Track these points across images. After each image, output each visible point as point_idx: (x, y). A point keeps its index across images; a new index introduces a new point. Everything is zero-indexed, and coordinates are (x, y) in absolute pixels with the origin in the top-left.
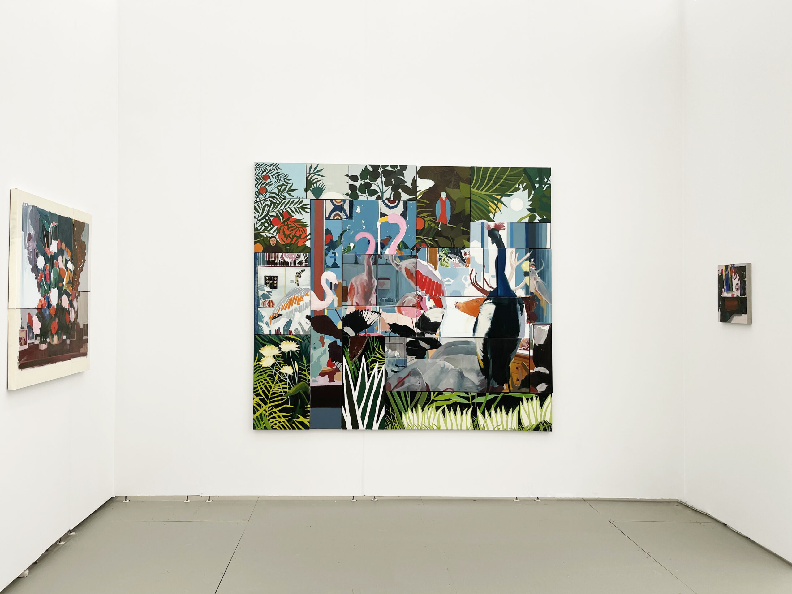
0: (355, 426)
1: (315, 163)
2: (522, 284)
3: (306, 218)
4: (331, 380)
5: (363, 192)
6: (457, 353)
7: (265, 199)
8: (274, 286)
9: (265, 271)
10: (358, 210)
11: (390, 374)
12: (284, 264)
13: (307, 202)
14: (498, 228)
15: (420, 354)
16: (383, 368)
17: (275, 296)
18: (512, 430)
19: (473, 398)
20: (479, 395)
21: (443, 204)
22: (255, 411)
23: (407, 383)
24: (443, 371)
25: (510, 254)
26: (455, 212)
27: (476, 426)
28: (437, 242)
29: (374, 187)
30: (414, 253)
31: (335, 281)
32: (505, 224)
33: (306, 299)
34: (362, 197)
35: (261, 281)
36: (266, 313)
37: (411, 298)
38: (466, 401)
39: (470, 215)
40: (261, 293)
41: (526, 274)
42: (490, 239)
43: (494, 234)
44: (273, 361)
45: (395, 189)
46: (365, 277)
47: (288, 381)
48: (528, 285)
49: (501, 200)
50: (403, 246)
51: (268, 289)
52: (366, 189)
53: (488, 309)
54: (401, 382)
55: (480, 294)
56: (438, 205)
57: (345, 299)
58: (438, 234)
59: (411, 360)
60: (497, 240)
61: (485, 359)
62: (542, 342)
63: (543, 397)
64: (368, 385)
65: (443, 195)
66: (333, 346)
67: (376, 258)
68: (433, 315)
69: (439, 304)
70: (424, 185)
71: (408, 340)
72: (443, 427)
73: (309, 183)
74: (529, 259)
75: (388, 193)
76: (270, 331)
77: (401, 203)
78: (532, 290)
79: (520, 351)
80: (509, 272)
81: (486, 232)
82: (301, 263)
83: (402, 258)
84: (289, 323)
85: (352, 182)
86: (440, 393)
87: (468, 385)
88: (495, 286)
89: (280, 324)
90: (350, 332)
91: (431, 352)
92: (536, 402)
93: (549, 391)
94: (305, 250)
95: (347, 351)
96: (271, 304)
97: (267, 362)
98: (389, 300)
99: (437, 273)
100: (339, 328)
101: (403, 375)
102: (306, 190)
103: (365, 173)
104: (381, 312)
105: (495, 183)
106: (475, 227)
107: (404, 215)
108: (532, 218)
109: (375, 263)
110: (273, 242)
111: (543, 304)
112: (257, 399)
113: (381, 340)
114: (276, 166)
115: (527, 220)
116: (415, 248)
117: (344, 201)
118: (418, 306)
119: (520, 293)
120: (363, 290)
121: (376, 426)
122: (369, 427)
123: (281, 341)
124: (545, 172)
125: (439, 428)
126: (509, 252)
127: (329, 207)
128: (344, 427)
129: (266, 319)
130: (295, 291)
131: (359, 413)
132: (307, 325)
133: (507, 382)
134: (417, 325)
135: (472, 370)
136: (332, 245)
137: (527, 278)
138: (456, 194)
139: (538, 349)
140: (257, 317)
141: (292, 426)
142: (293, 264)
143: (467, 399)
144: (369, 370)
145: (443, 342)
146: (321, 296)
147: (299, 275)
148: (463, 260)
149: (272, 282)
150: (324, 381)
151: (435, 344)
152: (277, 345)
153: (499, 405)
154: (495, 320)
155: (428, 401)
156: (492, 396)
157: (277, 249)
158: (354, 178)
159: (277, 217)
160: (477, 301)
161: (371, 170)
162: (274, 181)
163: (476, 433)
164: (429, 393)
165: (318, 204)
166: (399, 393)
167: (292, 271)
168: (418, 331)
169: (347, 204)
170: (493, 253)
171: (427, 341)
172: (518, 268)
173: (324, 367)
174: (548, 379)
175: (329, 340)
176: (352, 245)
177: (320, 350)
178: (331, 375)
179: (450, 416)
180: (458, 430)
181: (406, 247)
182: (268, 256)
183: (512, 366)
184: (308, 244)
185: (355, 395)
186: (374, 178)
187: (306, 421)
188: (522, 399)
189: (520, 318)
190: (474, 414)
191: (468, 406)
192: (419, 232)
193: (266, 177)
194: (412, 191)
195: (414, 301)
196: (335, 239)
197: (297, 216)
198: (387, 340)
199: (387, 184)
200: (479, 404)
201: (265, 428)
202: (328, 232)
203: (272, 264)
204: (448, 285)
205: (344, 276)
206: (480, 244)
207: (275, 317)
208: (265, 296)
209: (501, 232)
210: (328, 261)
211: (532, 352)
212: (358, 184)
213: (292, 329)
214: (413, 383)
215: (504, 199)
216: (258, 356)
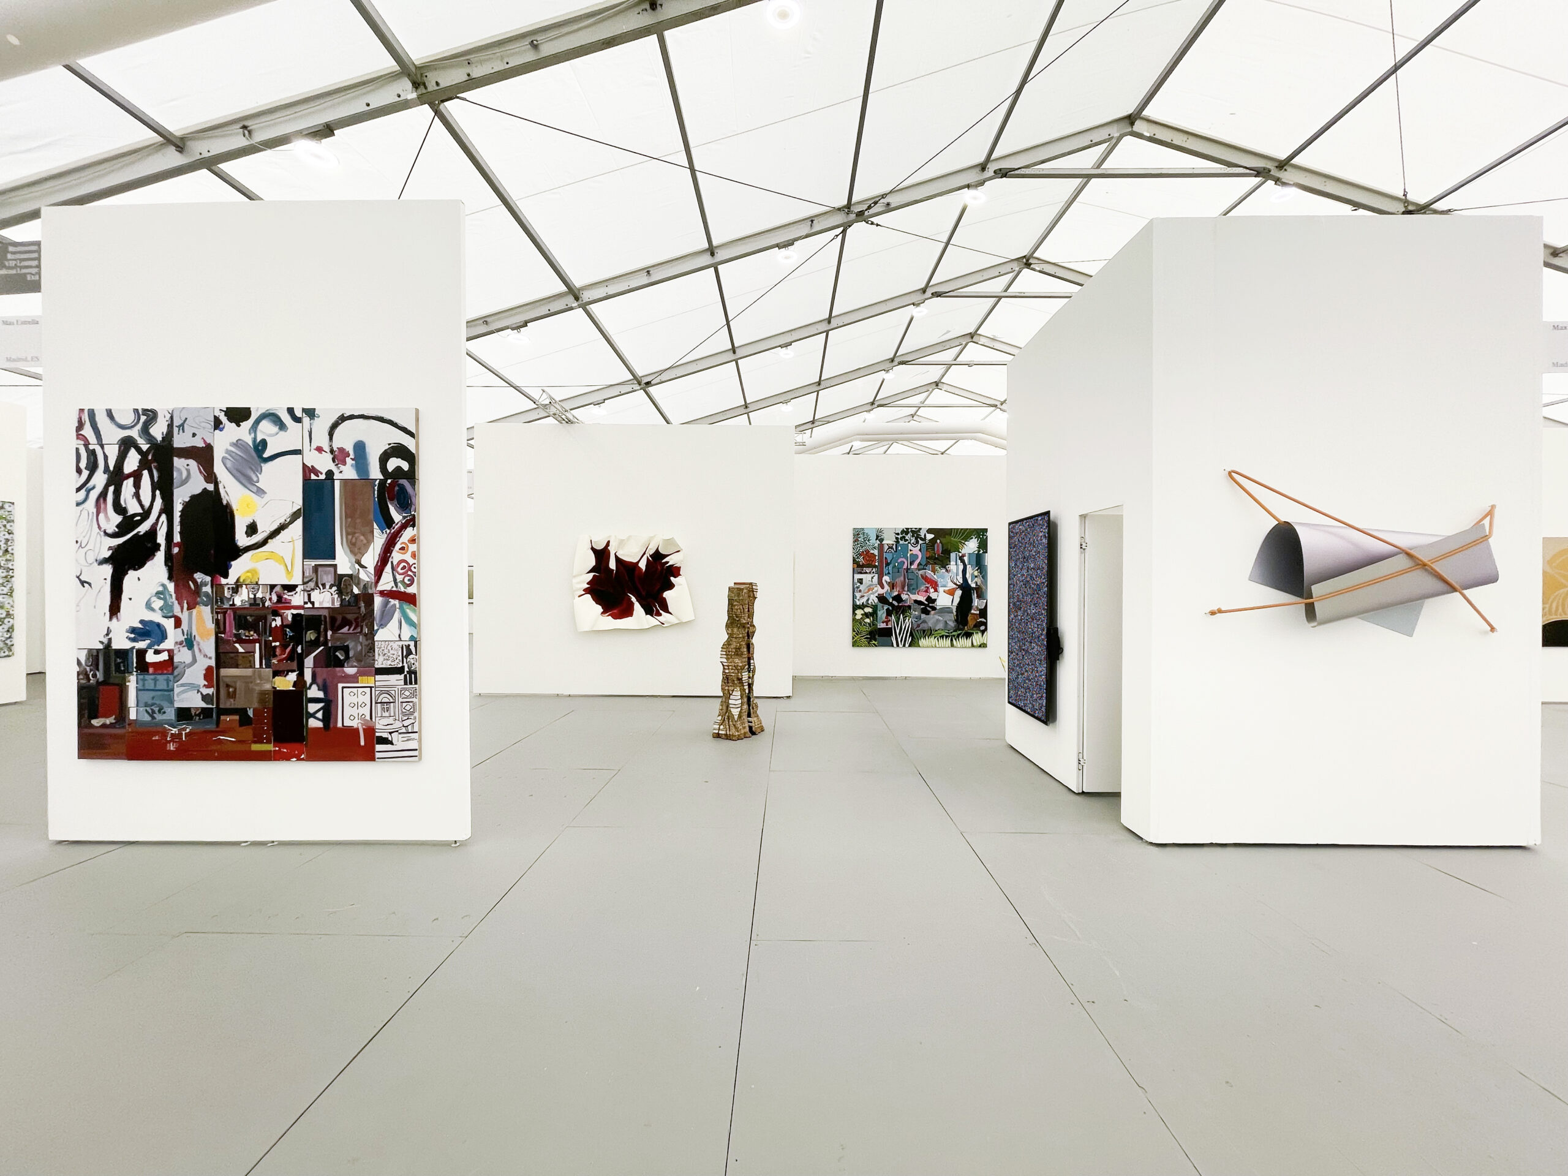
0: (898, 645)
1: (880, 527)
2: (974, 581)
3: (876, 552)
4: (887, 625)
5: (902, 540)
7: (858, 544)
8: (861, 583)
9: (857, 576)
10: (900, 548)
11: (913, 621)
12: (866, 573)
13: (876, 545)
14: (963, 556)
15: (927, 613)
16: (910, 620)
17: (862, 587)
18: (969, 647)
20: (954, 631)
21: (938, 546)
22: (853, 638)
23: (921, 626)
24: (938, 620)
25: (969, 567)
26: (944, 549)
27: (952, 645)
28: (935, 563)
29: (906, 538)
30: (925, 567)
31: (889, 581)
33: (876, 589)
34: (901, 542)
35: (856, 581)
36: (858, 595)
37: (923, 588)
38: (948, 634)
39: (950, 551)
40: (856, 586)
42: (959, 561)
43: (961, 559)
44: (861, 616)
45: (916, 539)
46: (902, 578)
47: (868, 625)
50: (920, 564)
51: (859, 584)
52: (903, 538)
53: (959, 593)
54: (918, 626)
56: (936, 545)
57: (893, 589)
58: (936, 559)
59: (923, 616)
60: (963, 561)
61: (957, 615)
62: (983, 608)
63: (983, 632)
64: (903, 627)
65: (938, 541)
66: (888, 610)
67: (907, 569)
68: (933, 596)
69: (936, 590)
70: (930, 536)
71: (922, 607)
72: (937, 646)
73: (877, 537)
74: (977, 570)
75: (913, 540)
76: (860, 603)
77: (919, 545)
78: (978, 584)
79: (972, 612)
82: (873, 573)
83: (919, 570)
84: (868, 600)
85: (897, 536)
86: (936, 631)
89: (864, 600)
90: (895, 603)
91: (933, 612)
92: (980, 634)
93: (986, 629)
94: (875, 567)
95: (894, 612)
96: (860, 591)
97: (858, 617)
98: (913, 589)
99: (935, 576)
100: (890, 602)
101: (919, 623)
102: (876, 540)
103: (903, 532)
104: (910, 594)
105: (962, 536)
107: (920, 550)
108: (979, 551)
109: (907, 572)
110: (861, 563)
111: (983, 590)
112: (854, 633)
113: (909, 607)
114: (863, 529)
115: (976, 552)
116: (925, 565)
117: (893, 544)
118: (926, 591)
120: (902, 583)
121: (907, 645)
122: (904, 646)
123: (865, 607)
124: (986, 530)
125: (936, 647)
127: (886, 547)
128: (893, 646)
129: (858, 598)
130: (870, 585)
131: (899, 640)
132: (876, 600)
133: (967, 625)
134: (926, 600)
135: (950, 620)
136: (888, 564)
137: (976, 579)
138: (944, 540)
139: (980, 610)
140: (854, 597)
141: (869, 645)
142: (870, 573)
144: (904, 621)
145: (938, 608)
146: (882, 587)
147: (872, 578)
148: (947, 571)
149: (861, 581)
150: (883, 626)
151: (934, 609)
152: (863, 609)
154: (962, 597)
155: (931, 634)
157: (863, 566)
158: (898, 534)
159: (863, 552)
161: (905, 530)
162: (861, 536)
163: (953, 649)
164: (931, 630)
165: (881, 546)
166: (917, 631)
167: (869, 576)
168: (927, 603)
169: (895, 546)
171: (931, 607)
173: (884, 619)
174: (985, 624)
175: (886, 607)
176: (896, 564)
177: (882, 612)
178: (887, 623)
179: (941, 641)
180: (944, 647)
182: (859, 570)
184: (877, 564)
185: (898, 632)
186: (907, 534)
187: (876, 643)
189: (973, 597)
190: (952, 640)
191: (949, 636)
192: (927, 558)
193: (858, 534)
194: (924, 539)
195: (925, 589)
196: (889, 562)
197: (872, 552)
198: (912, 607)
199: (913, 536)
201: (858, 646)
202: (886, 558)
203: (861, 573)
204: (940, 581)
205: (893, 578)
207: (863, 596)
208: (858, 588)
210: (885, 571)
211: (978, 612)
212: (899, 537)
213: (869, 602)
214: (924, 626)
215: (966, 543)
216: (854, 614)
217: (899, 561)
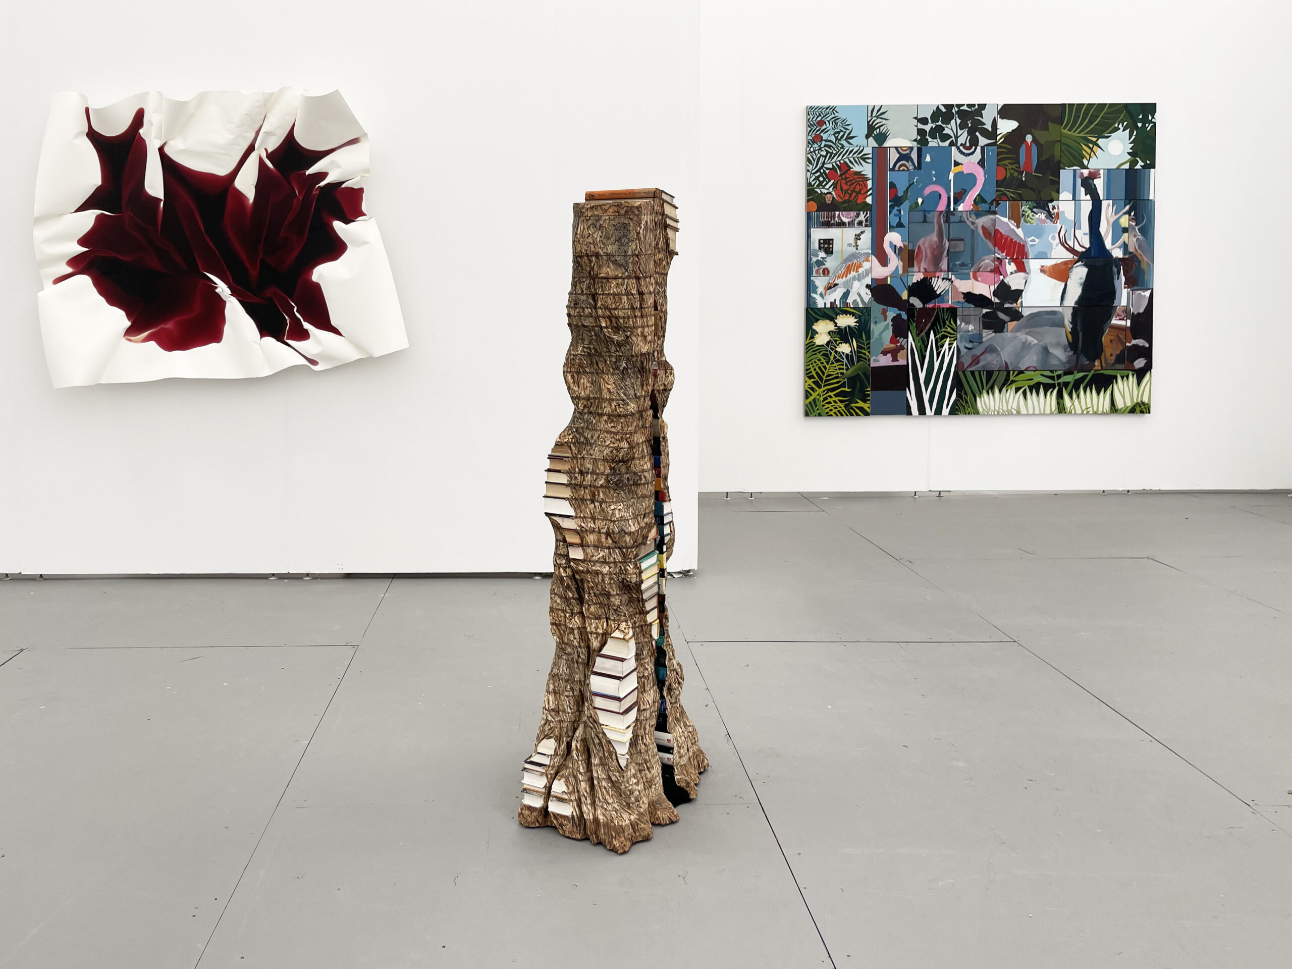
0: (922, 411)
1: (878, 103)
2: (1120, 242)
3: (866, 169)
4: (895, 359)
5: (934, 137)
6: (1042, 326)
7: (820, 149)
8: (829, 252)
9: (819, 234)
10: (928, 159)
11: (963, 351)
12: (841, 224)
13: (868, 150)
14: (1094, 175)
15: (999, 327)
16: (955, 344)
17: (831, 263)
18: (1103, 414)
19: (1059, 377)
20: (1066, 373)
21: (1029, 149)
22: (807, 395)
23: (982, 361)
24: (1026, 346)
25: (1107, 207)
26: (1044, 158)
27: (1061, 409)
28: (1020, 195)
29: (947, 131)
30: (993, 208)
31: (899, 244)
32: (1102, 172)
33: (866, 265)
34: (933, 143)
35: (815, 245)
36: (820, 282)
37: (988, 262)
38: (1050, 381)
39: (1059, 162)
40: (814, 259)
41: (1125, 230)
42: (1083, 190)
43: (1088, 184)
44: (828, 338)
45: (971, 133)
46: (934, 238)
47: (845, 361)
48: (1127, 243)
49: (1097, 142)
50: (980, 200)
51: (822, 254)
52: (937, 132)
53: (1080, 273)
54: (976, 360)
55: (1070, 256)
56: (1023, 150)
57: (913, 266)
58: (1022, 185)
59: (988, 335)
60: (1091, 190)
61: (1074, 332)
62: (1141, 311)
63: (1141, 374)
64: (937, 365)
65: (1029, 138)
66: (896, 320)
67: (948, 214)
68: (1014, 281)
69: (1021, 268)
70: (1007, 126)
71: (985, 311)
72: (1024, 411)
73: (871, 128)
74: (1128, 213)
75: (964, 137)
76: (825, 304)
77: (979, 149)
78: (1131, 249)
79: (1115, 321)
80: (1104, 228)
81: (1079, 181)
82: (860, 223)
83: (978, 214)
84: (846, 295)
85: (920, 126)
86: (1021, 372)
87: (1054, 362)
88: (1087, 245)
89: (836, 296)
90: (916, 302)
91: (1011, 325)
92: (1132, 380)
93: (1148, 367)
94: (865, 207)
95: (913, 326)
96: (826, 272)
97: (822, 339)
98: (963, 265)
99: (1019, 232)
100: (904, 298)
101: (978, 352)
102: (867, 137)
103: (937, 114)
104: (953, 278)
105: (1090, 122)
106: (1066, 175)
107: (981, 163)
108: (1133, 163)
109: (947, 221)
110: (828, 199)
111: (1144, 266)
112: (810, 382)
113: (953, 312)
114: (833, 109)
115: (1127, 166)
116: (994, 203)
117: (911, 148)
118: (998, 270)
119: (1118, 253)
120: (933, 253)
121: (946, 411)
122: (938, 412)
123: (837, 314)
124: (1149, 109)
125: (1019, 413)
126: (1105, 204)
127: (893, 156)
128: (909, 412)
129: (820, 290)
130: (853, 256)
131: (926, 397)
132: (867, 296)
133: (1099, 357)
134: (995, 294)
135: (1058, 345)
136: (897, 201)
137: (1126, 235)
138: (1043, 137)
139: (1135, 318)
140: (810, 287)
141: (850, 412)
142: (851, 224)
143: (1052, 378)
144: (939, 347)
145: (1026, 313)
146: (883, 261)
147: (858, 237)
148: (1050, 215)
149: (827, 246)
150: (885, 361)
151: (1016, 315)
152: (832, 319)
153: (1089, 385)
154: (1088, 285)
155: (1006, 383)
156: (1081, 375)
157: (834, 207)
158: (924, 121)
159: (833, 169)
160: (1066, 263)
161: (944, 110)
162: (830, 126)
163: (1062, 419)
164: (1008, 372)
165: (880, 154)
166: (973, 373)
167: (849, 233)
168: (997, 300)
169: (915, 151)
170: (1087, 206)
171: (1007, 312)
172: (1116, 224)
173: (887, 343)
174: (1147, 353)
175: (892, 313)
176: (920, 200)
177: (882, 325)
178: (894, 353)
179: (1032, 398)
180: (1040, 414)
181: (984, 201)
182: (823, 216)
183: (1105, 339)
184: (869, 200)
185: (922, 376)
186: (947, 121)
187: (866, 406)
188: (1116, 377)
189: (1116, 282)
190: (1060, 396)
191: (1053, 386)
192: (999, 184)
193: (821, 123)
194: (992, 134)
195: (992, 266)
196: (900, 194)
197: (856, 168)
198: (959, 312)
199: (962, 126)
200: (1066, 384)
201: (820, 415)
202: (893, 185)
203: (828, 225)
204: (1032, 243)
205: (910, 238)
206: (1071, 196)
207: (831, 287)
208: (820, 263)
209: (1096, 181)
210: (891, 219)
211: (1129, 322)
212: (927, 128)
213: (850, 300)
214: (990, 361)
215: (1101, 142)
216: (810, 332)
217: (927, 191)
